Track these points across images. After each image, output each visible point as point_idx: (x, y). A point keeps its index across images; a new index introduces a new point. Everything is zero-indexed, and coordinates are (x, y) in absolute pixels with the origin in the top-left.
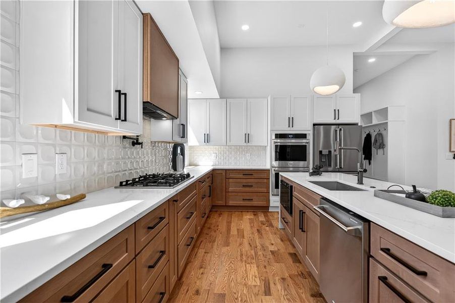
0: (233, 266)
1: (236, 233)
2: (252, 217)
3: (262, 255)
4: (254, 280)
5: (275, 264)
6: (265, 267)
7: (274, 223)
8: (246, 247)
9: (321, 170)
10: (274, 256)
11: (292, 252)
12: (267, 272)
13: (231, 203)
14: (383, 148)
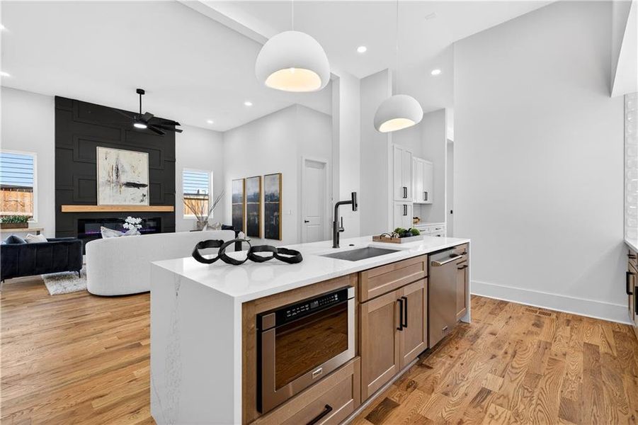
4: (497, 414)
12: (464, 414)
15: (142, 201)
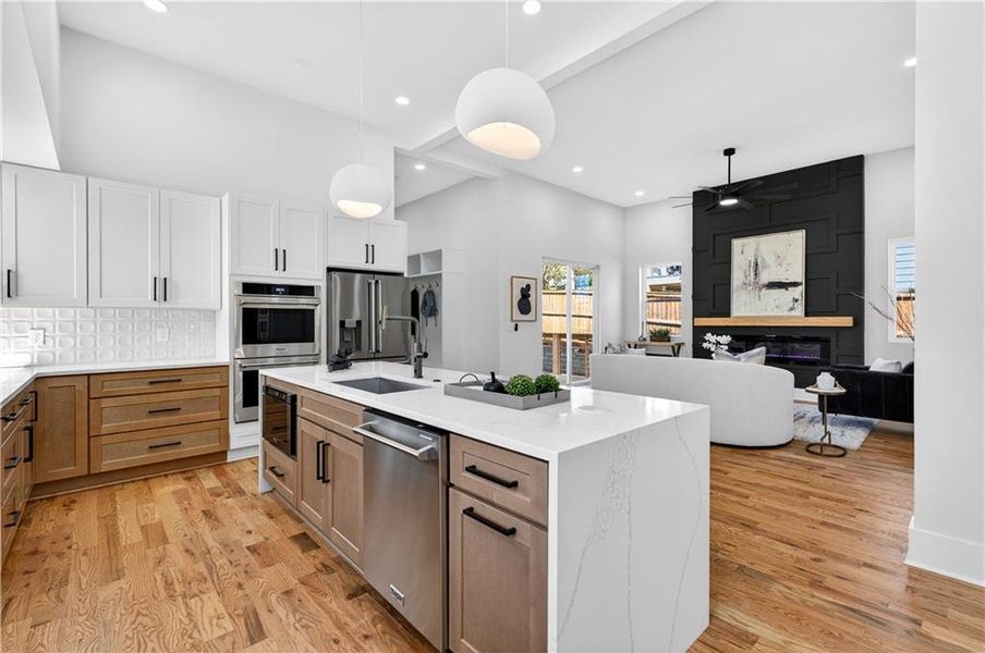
0: (146, 620)
1: (138, 537)
2: (181, 485)
3: (227, 566)
4: (217, 625)
5: (264, 570)
6: (240, 586)
7: (246, 485)
8: (178, 561)
9: (349, 357)
10: (259, 554)
11: (297, 532)
12: (247, 595)
13: (107, 464)
14: (435, 315)
15: (792, 309)
